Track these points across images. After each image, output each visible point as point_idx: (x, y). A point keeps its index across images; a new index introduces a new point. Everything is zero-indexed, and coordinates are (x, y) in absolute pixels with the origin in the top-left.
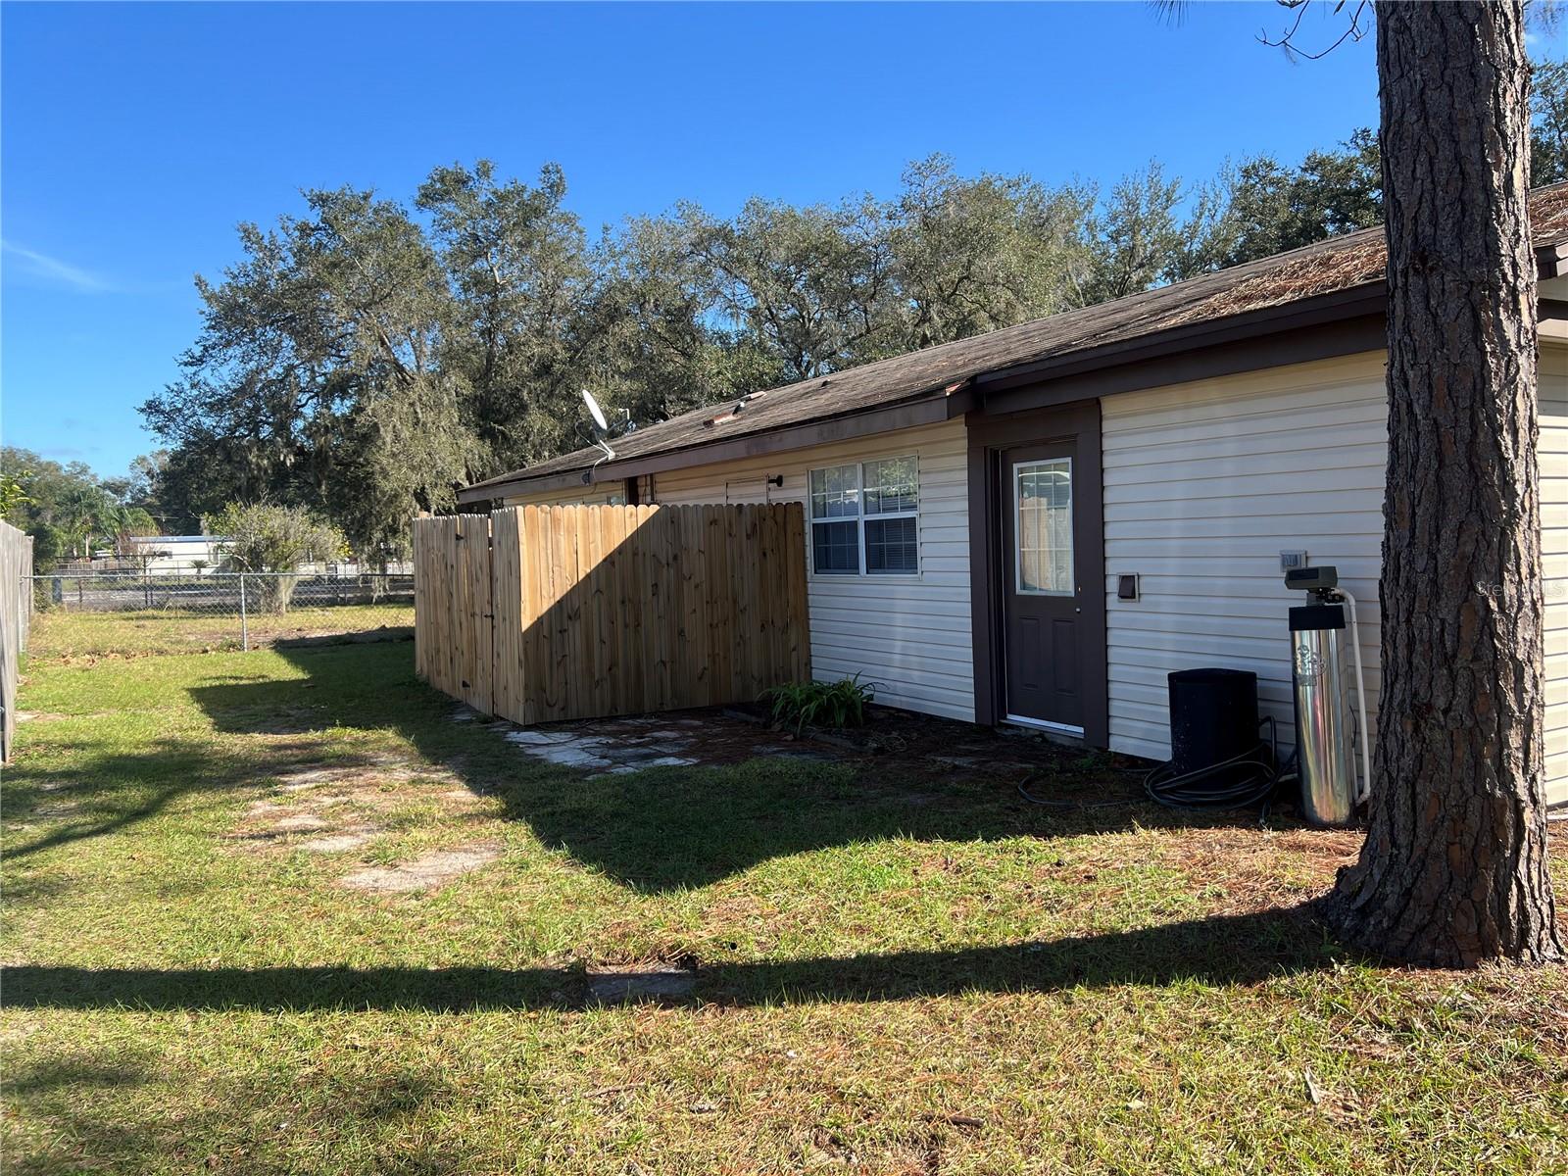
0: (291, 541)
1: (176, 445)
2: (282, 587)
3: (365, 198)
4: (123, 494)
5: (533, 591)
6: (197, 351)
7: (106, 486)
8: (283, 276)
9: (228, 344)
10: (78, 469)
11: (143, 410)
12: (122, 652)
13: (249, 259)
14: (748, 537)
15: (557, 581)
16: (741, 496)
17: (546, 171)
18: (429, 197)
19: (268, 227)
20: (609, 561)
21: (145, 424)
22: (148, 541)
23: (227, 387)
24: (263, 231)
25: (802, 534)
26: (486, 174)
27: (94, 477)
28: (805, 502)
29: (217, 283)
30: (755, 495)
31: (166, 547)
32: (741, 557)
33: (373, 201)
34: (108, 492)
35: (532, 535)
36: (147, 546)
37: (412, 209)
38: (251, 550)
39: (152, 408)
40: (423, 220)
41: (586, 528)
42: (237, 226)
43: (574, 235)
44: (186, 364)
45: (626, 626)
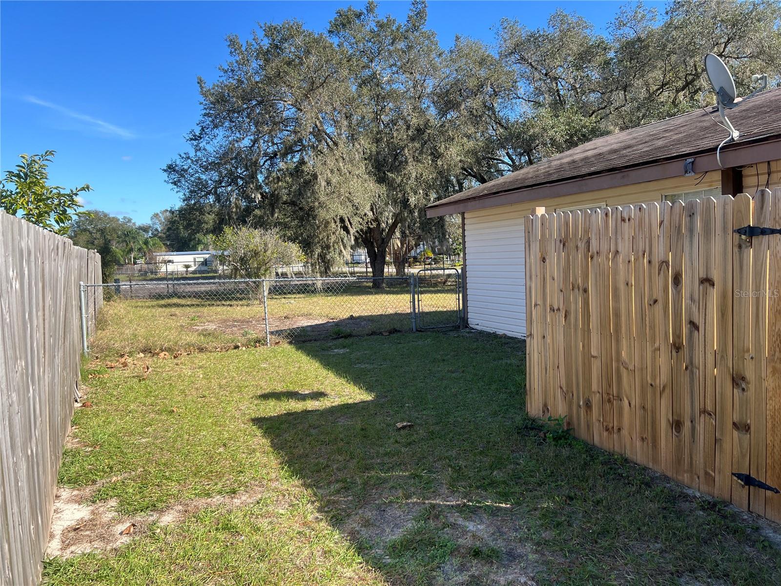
0: (269, 252)
4: (148, 232)
6: (198, 131)
7: (140, 228)
10: (127, 220)
11: (165, 171)
12: (169, 350)
22: (162, 255)
27: (134, 224)
29: (211, 82)
31: (171, 258)
34: (141, 231)
36: (161, 257)
38: (242, 259)
39: (171, 169)
42: (225, 37)
44: (191, 139)
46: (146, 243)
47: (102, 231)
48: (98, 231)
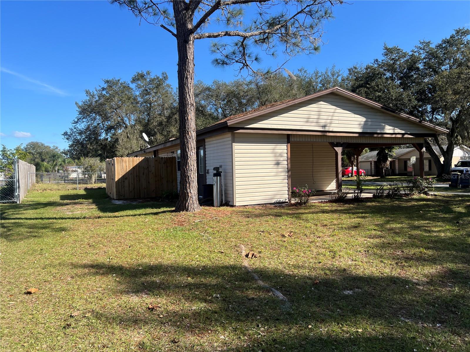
0: (95, 166)
1: (71, 143)
2: (93, 177)
3: (119, 81)
5: (118, 173)
6: (76, 120)
8: (96, 102)
9: (84, 118)
10: (55, 148)
11: (63, 135)
13: (88, 98)
14: (164, 163)
15: (123, 172)
16: (169, 155)
17: (163, 74)
18: (134, 80)
19: (92, 90)
20: (134, 168)
21: (63, 138)
23: (83, 129)
24: (91, 91)
25: (176, 163)
26: (149, 74)
27: (59, 150)
28: (176, 157)
29: (80, 104)
30: (170, 155)
32: (162, 167)
33: (120, 82)
34: (63, 154)
35: (118, 163)
36: (71, 169)
37: (130, 83)
39: (65, 134)
40: (133, 86)
41: (129, 162)
42: (85, 90)
43: (170, 89)
44: (73, 123)
45: (137, 181)
46: (64, 161)
47: (40, 154)
48: (38, 153)
